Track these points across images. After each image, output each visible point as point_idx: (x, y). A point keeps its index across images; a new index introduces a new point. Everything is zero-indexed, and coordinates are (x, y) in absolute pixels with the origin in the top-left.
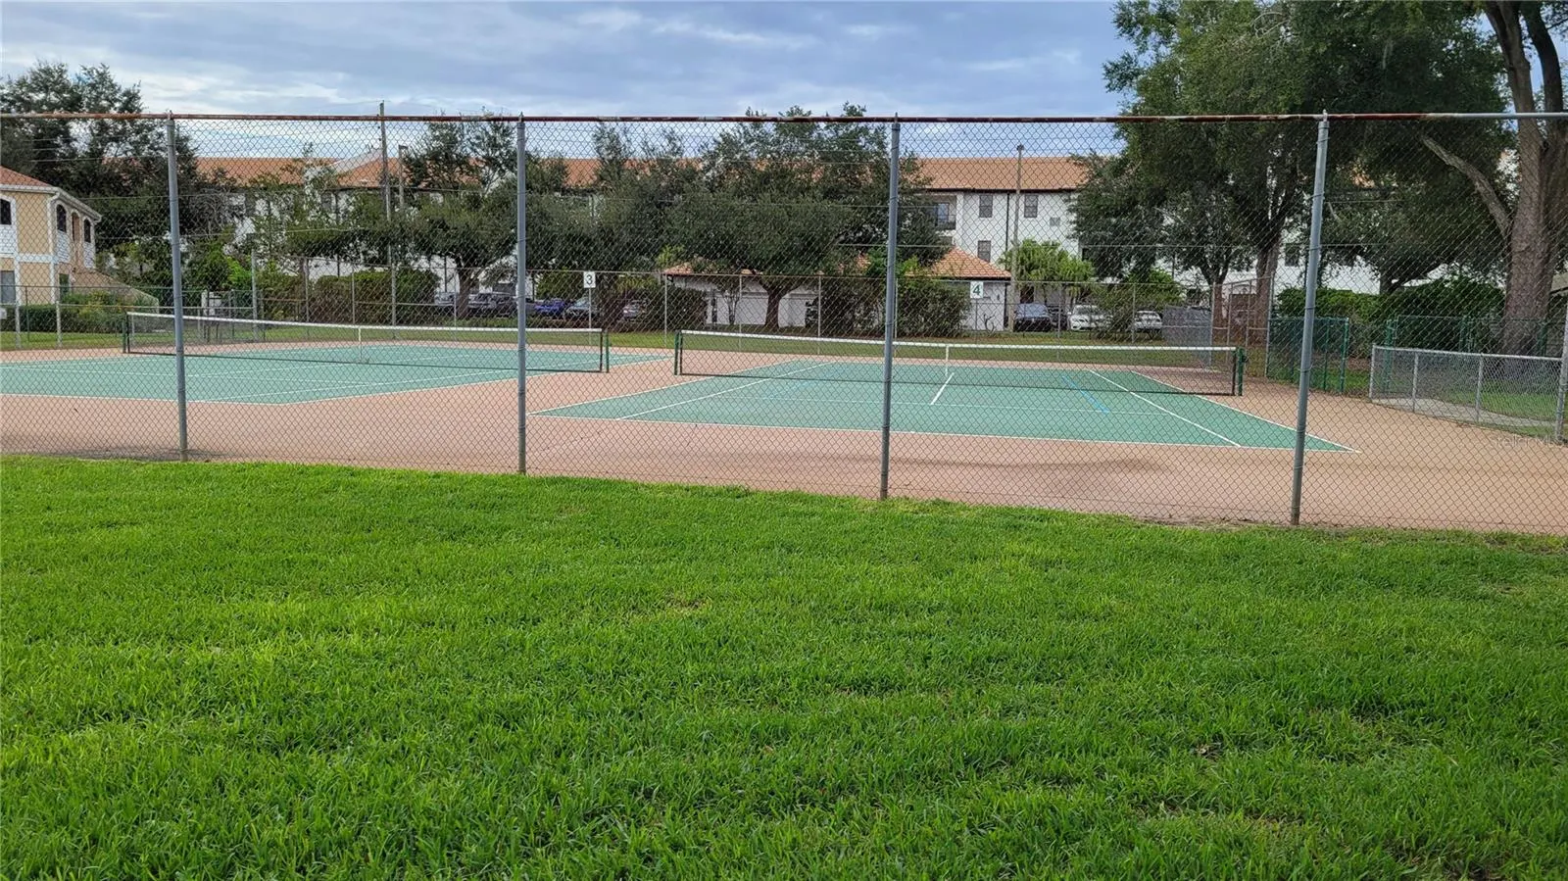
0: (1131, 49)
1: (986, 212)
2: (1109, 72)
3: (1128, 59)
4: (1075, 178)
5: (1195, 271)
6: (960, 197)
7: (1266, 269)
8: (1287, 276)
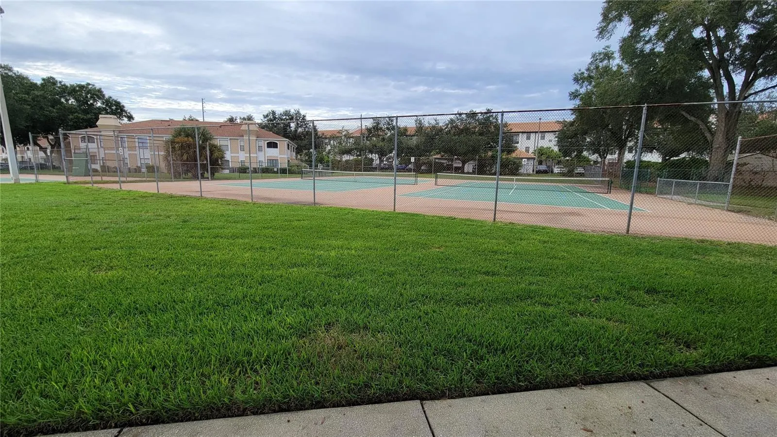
0: (578, 87)
1: (528, 138)
2: (570, 94)
3: (577, 91)
4: (558, 127)
5: (596, 155)
6: (521, 134)
7: (621, 155)
8: (628, 156)
